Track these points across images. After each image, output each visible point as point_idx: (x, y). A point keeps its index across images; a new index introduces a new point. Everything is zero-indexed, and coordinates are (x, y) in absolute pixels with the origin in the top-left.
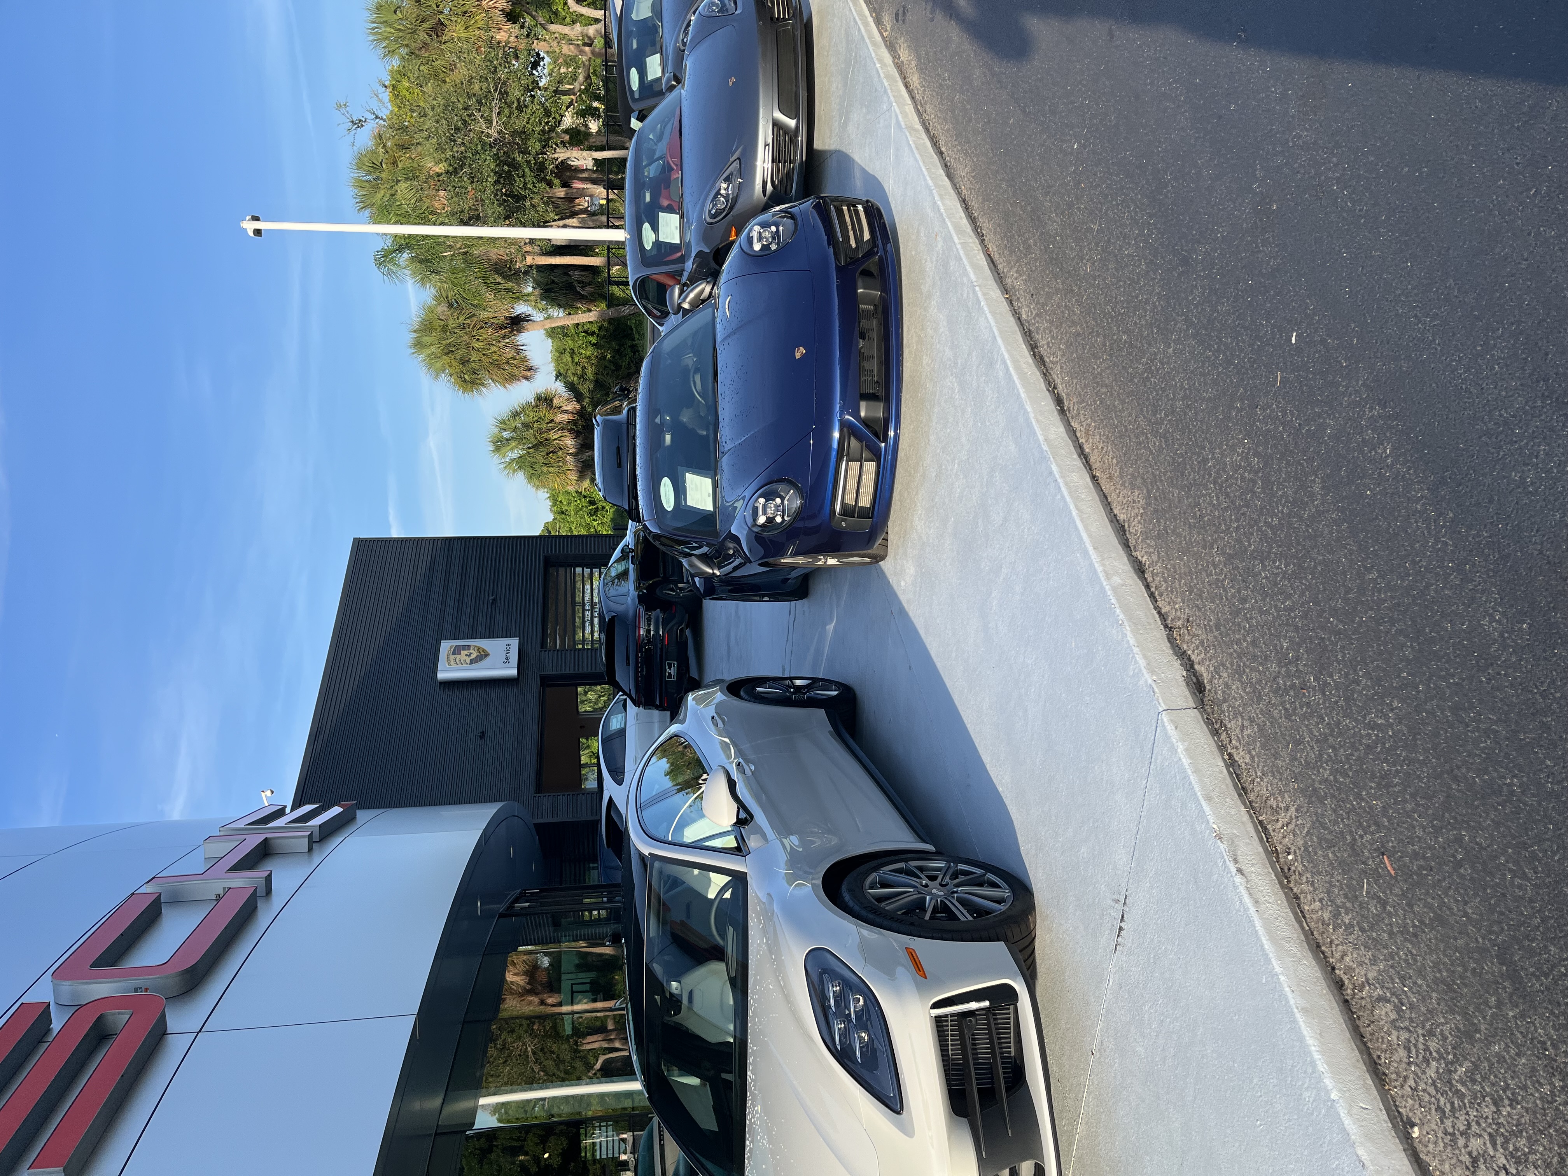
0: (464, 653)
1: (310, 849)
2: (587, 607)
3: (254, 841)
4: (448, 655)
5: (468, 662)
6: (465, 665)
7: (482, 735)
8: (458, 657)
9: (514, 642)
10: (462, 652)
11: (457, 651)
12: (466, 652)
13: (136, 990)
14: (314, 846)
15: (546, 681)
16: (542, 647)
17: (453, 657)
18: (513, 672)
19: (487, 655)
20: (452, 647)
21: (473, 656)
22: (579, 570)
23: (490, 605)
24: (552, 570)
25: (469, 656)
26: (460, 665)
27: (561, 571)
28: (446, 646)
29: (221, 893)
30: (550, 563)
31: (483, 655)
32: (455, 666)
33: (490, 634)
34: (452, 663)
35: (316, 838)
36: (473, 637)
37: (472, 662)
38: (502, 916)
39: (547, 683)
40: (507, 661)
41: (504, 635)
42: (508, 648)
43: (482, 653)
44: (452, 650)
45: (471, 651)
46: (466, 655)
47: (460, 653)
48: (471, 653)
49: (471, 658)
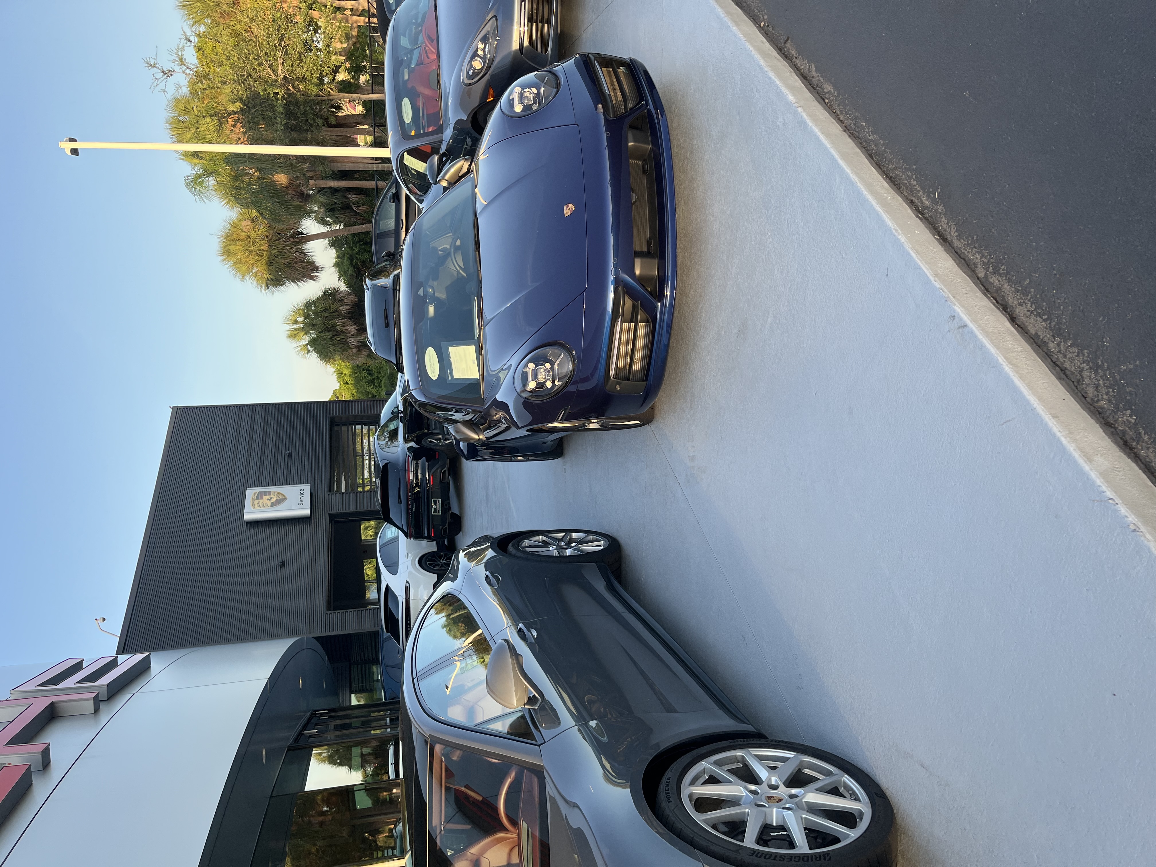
0: (266, 497)
1: (97, 710)
2: (366, 457)
3: (40, 705)
4: (253, 500)
5: (269, 505)
6: (267, 508)
7: (282, 565)
8: (261, 501)
9: (307, 488)
10: (264, 497)
11: (260, 496)
12: (267, 497)
14: (102, 706)
15: (333, 518)
16: (330, 491)
17: (256, 501)
18: (306, 512)
19: (285, 499)
20: (256, 493)
21: (273, 500)
22: (358, 427)
23: (287, 457)
24: (336, 428)
25: (270, 500)
26: (263, 508)
27: (344, 428)
28: (251, 493)
30: (333, 423)
32: (259, 508)
33: (287, 482)
34: (256, 506)
35: (104, 696)
36: (273, 484)
37: (272, 505)
38: (290, 749)
39: (335, 520)
40: (301, 503)
41: (298, 482)
42: (302, 493)
43: (281, 498)
44: (256, 495)
45: (272, 496)
46: (268, 500)
47: (262, 498)
48: (271, 498)
49: (272, 502)
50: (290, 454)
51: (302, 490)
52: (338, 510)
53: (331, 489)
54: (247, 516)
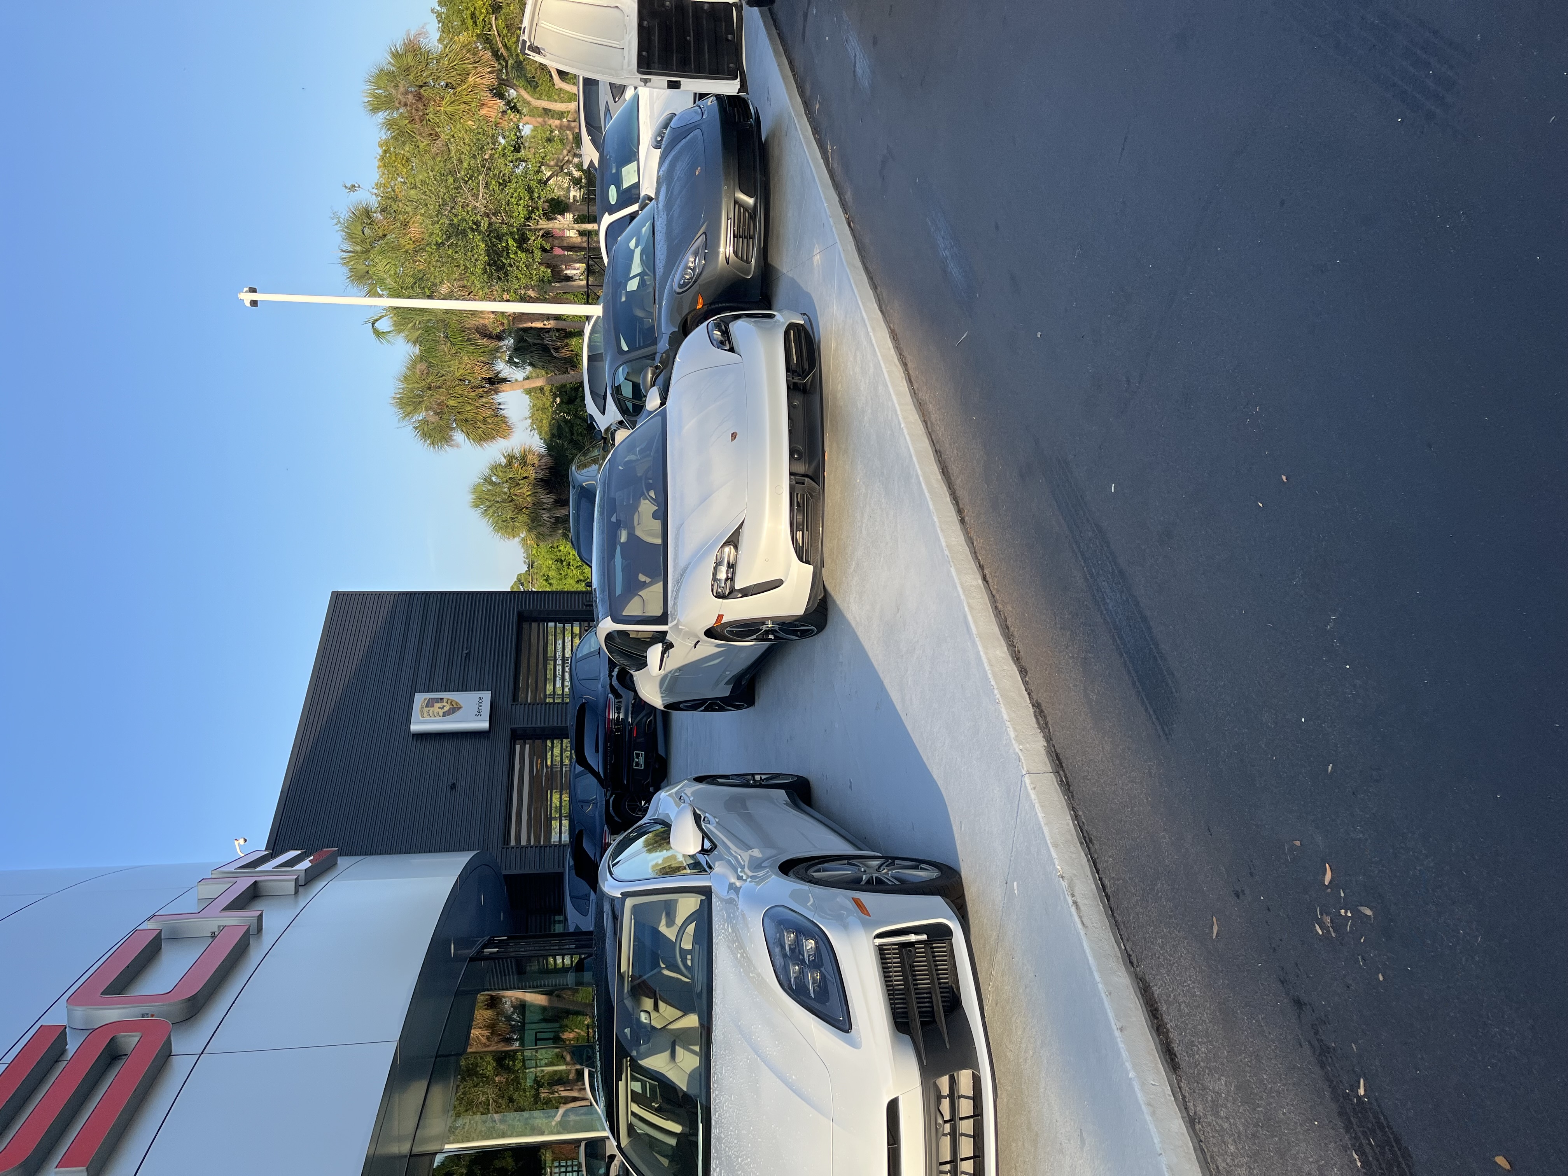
0: (438, 705)
1: (296, 892)
2: (559, 662)
3: (244, 884)
4: (422, 708)
5: (441, 714)
6: (438, 718)
7: (453, 787)
8: (431, 709)
9: (487, 696)
10: (435, 704)
11: (430, 703)
12: (439, 705)
13: (143, 1016)
14: (300, 889)
15: (517, 734)
16: (514, 701)
17: (426, 710)
18: (484, 725)
19: (460, 708)
20: (425, 699)
21: (446, 709)
22: (552, 624)
23: (464, 658)
24: (525, 625)
25: (442, 708)
26: (433, 718)
27: (534, 625)
29: (216, 930)
30: (524, 618)
31: (455, 708)
32: (429, 718)
33: (463, 687)
34: (426, 714)
35: (302, 882)
36: (446, 689)
37: (444, 715)
38: (472, 959)
39: (518, 736)
40: (479, 713)
41: (477, 688)
42: (481, 701)
43: (455, 706)
44: (426, 702)
45: (445, 704)
46: (439, 708)
47: (433, 707)
48: (444, 706)
49: (444, 711)
50: (468, 654)
51: (480, 698)
52: (522, 723)
53: (515, 698)
54: (415, 728)
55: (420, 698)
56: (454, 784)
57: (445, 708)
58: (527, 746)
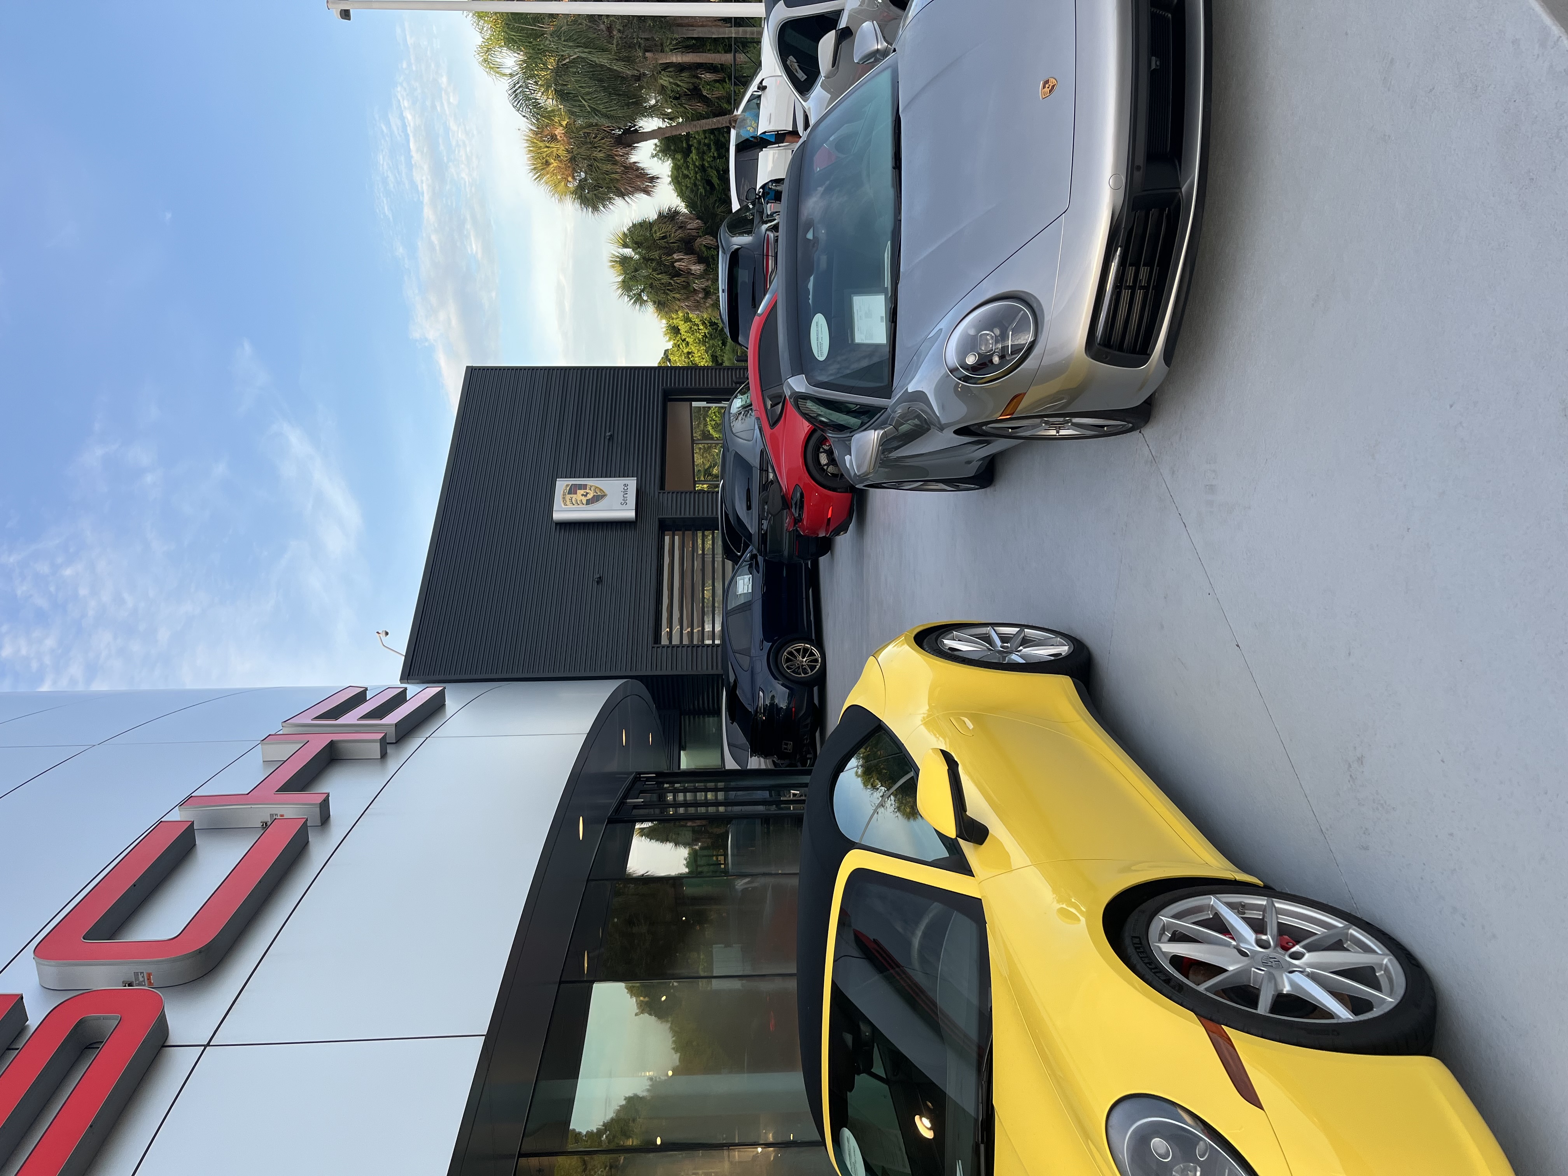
0: (580, 492)
3: (318, 744)
4: (564, 494)
5: (585, 502)
6: (581, 506)
7: (599, 581)
8: (574, 496)
9: (632, 483)
10: (578, 491)
11: (573, 490)
12: (582, 492)
14: (390, 750)
16: (661, 489)
17: (568, 497)
18: (631, 514)
19: (604, 496)
20: (567, 485)
23: (607, 440)
24: (671, 405)
25: (586, 496)
26: (576, 506)
27: (679, 405)
29: (268, 819)
30: (669, 397)
31: (600, 496)
32: (571, 506)
33: (608, 473)
34: (568, 502)
35: (392, 738)
36: (590, 475)
37: (588, 502)
38: (611, 821)
39: (665, 526)
40: (625, 502)
41: (622, 474)
42: (626, 488)
43: (599, 494)
44: (568, 489)
45: (588, 491)
46: (582, 495)
47: (576, 493)
48: (587, 493)
49: (587, 498)
50: (611, 436)
51: (625, 485)
52: (670, 513)
53: (662, 487)
54: (557, 516)
55: (562, 485)
56: (600, 577)
57: (588, 495)
58: (676, 538)
